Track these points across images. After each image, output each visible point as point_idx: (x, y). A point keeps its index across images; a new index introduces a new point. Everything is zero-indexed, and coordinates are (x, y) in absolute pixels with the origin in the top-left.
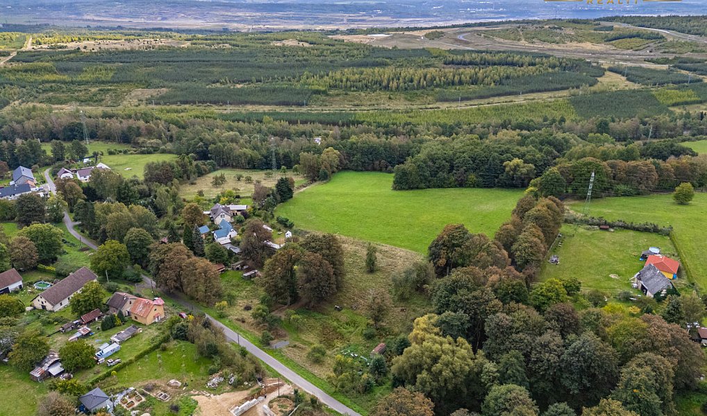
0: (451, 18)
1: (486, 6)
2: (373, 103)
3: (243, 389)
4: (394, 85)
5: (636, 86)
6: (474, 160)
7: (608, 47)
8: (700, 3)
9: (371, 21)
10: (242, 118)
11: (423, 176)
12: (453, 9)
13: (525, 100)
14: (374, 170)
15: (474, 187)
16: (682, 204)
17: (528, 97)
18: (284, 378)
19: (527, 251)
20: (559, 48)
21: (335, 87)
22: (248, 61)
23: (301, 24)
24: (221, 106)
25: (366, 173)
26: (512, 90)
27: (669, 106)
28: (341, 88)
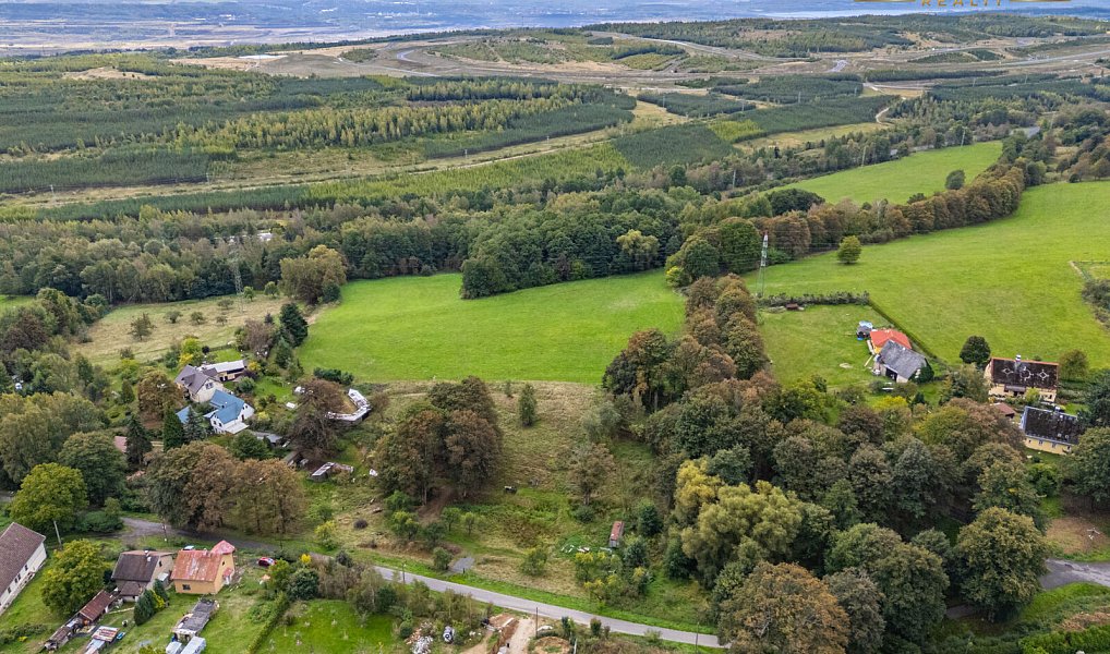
0: (355, 28)
1: (406, 9)
2: (325, 167)
3: (474, 644)
4: (349, 136)
5: (683, 120)
6: (574, 238)
7: (619, 66)
8: (686, 4)
9: (221, 33)
10: (90, 213)
11: (510, 271)
12: (357, 15)
13: (553, 147)
14: (399, 273)
15: (582, 278)
16: (848, 264)
17: (556, 144)
18: (510, 612)
19: (750, 350)
20: (557, 70)
21: (244, 145)
22: (52, 110)
23: (87, 40)
24: (32, 195)
25: (389, 280)
26: (532, 135)
27: (732, 143)
28: (257, 147)
